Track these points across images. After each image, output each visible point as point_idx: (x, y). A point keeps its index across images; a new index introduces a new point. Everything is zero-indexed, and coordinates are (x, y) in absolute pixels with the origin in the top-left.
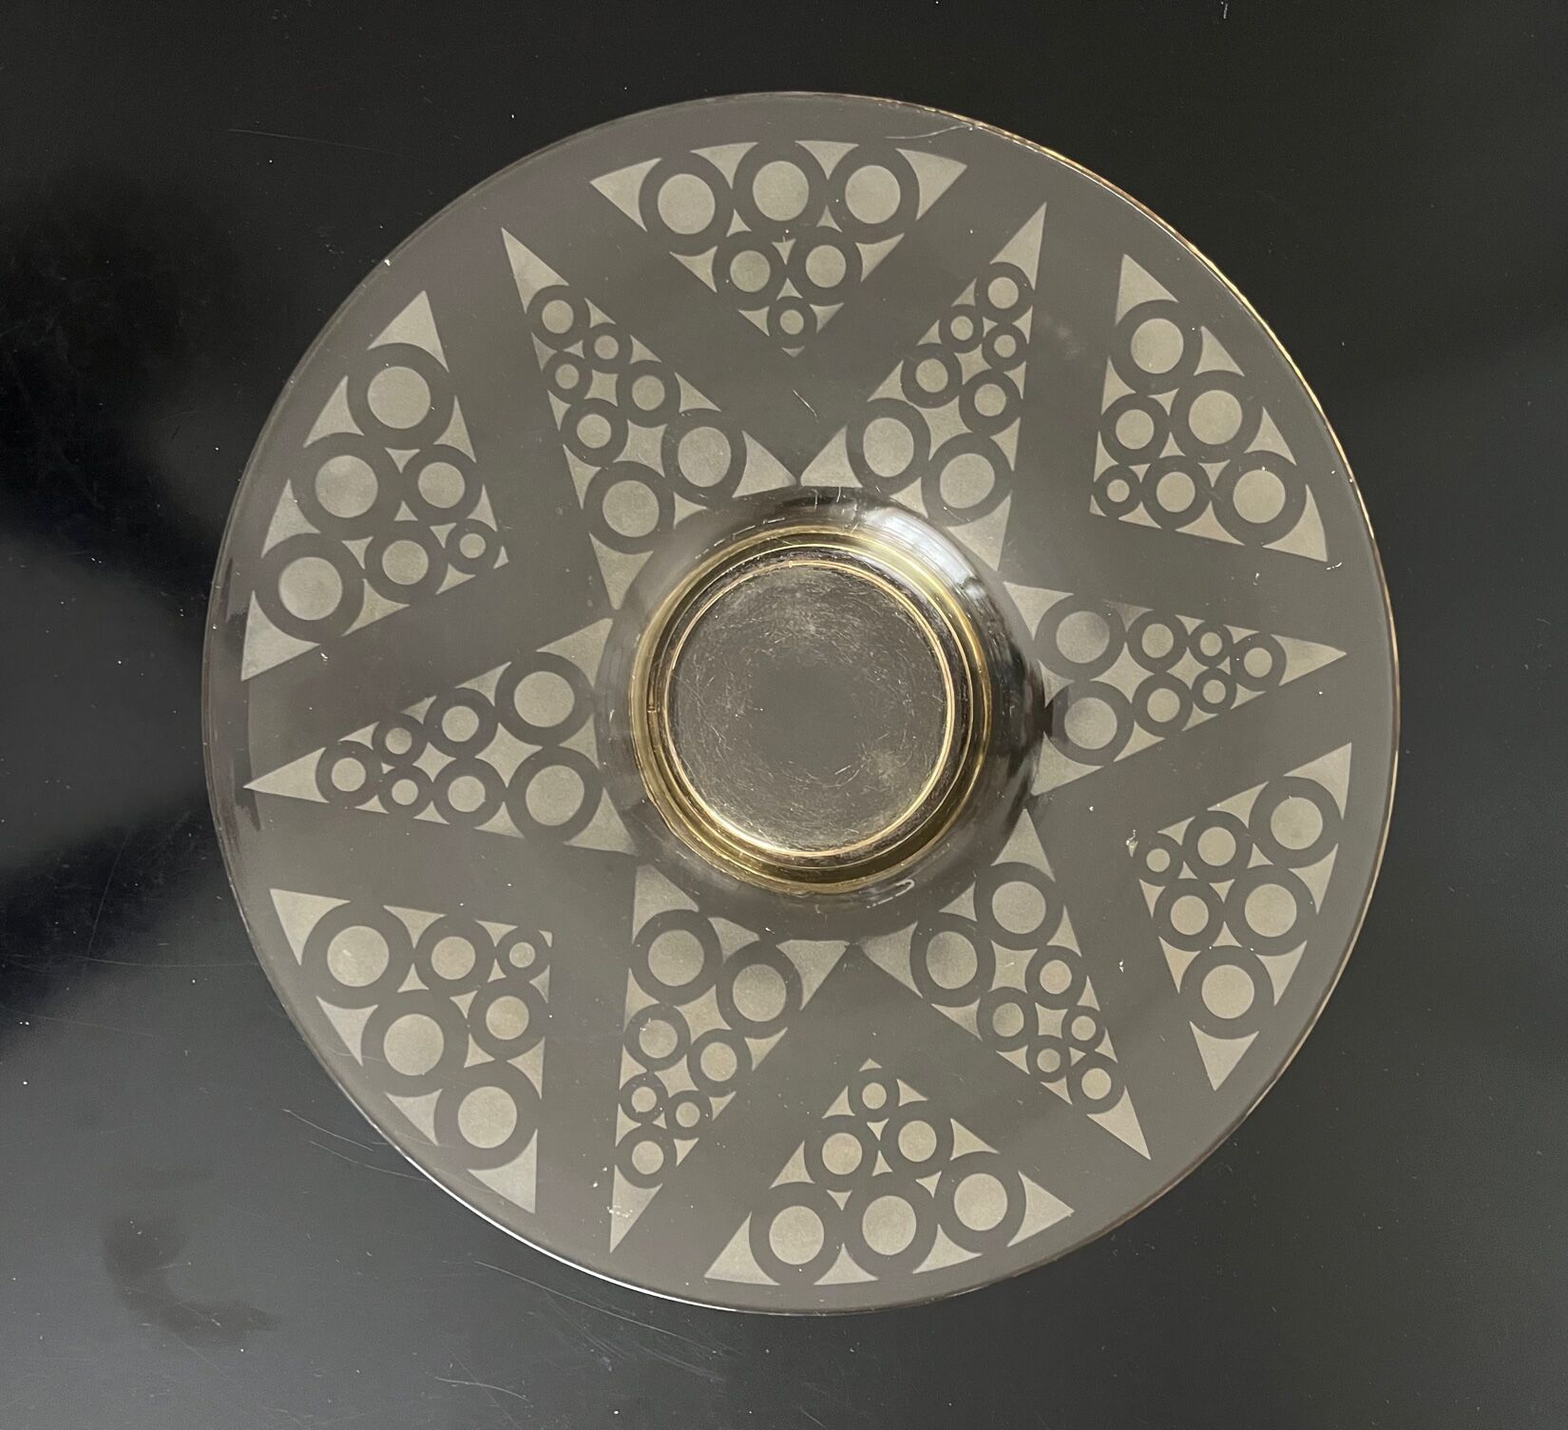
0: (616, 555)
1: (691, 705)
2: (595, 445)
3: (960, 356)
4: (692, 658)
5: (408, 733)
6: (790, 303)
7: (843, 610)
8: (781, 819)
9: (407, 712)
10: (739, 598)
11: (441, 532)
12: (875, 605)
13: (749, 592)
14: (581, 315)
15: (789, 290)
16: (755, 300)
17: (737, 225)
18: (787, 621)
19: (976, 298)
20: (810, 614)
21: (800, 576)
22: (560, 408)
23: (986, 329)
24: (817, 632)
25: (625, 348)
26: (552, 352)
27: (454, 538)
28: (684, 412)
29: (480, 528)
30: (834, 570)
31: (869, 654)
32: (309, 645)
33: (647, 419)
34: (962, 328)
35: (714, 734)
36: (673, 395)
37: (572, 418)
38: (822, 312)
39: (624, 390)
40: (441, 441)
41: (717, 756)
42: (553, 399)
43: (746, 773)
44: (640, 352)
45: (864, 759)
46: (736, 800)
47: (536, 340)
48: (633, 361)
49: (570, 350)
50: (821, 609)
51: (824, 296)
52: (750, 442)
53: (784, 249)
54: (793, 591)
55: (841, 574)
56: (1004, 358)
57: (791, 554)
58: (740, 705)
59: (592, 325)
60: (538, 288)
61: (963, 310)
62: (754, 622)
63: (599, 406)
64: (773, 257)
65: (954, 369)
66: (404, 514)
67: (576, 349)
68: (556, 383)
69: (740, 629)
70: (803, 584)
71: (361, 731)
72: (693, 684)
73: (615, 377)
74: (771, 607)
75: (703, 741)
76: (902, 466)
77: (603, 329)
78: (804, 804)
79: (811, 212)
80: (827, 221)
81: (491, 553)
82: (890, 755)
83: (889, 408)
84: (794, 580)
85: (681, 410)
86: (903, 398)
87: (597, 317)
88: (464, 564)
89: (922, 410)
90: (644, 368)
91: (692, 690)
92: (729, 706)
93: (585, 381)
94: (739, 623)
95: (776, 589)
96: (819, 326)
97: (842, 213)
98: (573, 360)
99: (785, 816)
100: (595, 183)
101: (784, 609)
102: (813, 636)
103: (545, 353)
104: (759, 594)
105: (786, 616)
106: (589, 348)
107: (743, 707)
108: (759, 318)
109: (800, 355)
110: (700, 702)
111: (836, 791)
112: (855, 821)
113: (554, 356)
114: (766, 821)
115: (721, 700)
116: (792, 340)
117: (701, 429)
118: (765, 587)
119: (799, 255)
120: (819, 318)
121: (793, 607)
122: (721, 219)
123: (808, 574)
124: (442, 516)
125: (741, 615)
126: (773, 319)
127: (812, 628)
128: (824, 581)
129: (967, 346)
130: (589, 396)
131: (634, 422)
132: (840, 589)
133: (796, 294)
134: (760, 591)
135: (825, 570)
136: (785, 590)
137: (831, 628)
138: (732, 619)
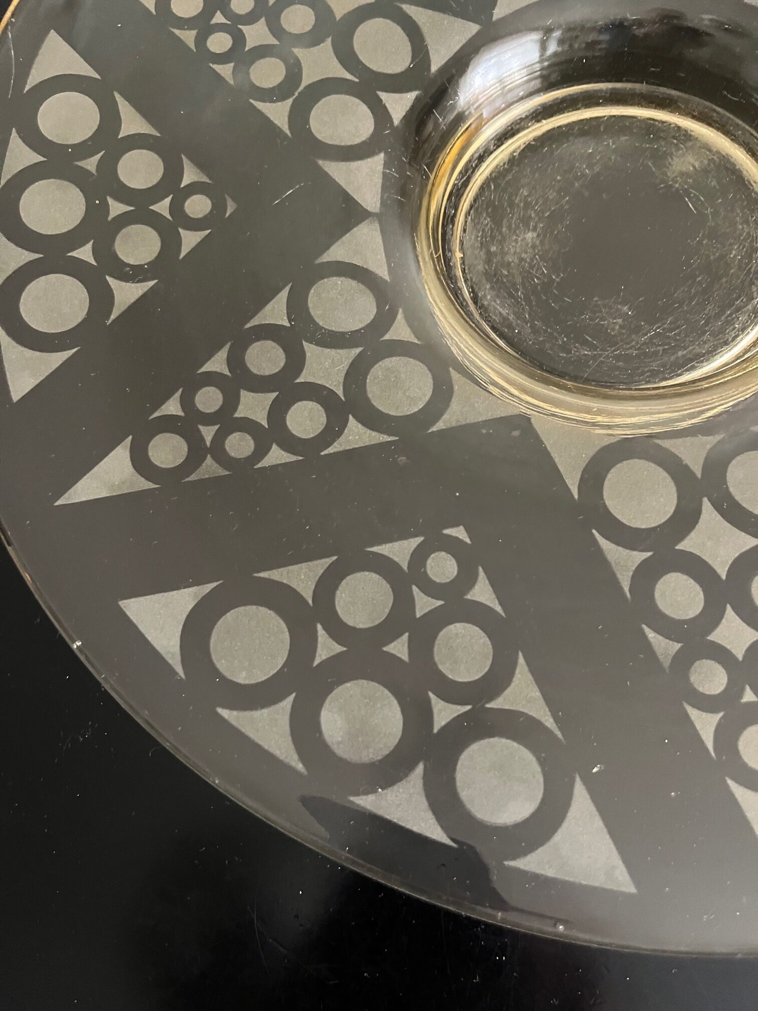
0: (455, 405)
1: (618, 361)
2: (324, 419)
3: (249, 45)
4: (564, 358)
5: (697, 663)
6: (177, 208)
7: (511, 205)
8: (751, 268)
9: (666, 663)
10: (495, 309)
11: (424, 604)
12: (505, 176)
13: (489, 297)
14: (169, 424)
15: (163, 207)
16: (170, 242)
17: (85, 253)
18: (522, 260)
19: (190, 29)
20: (514, 237)
21: (472, 246)
22: (277, 456)
23: (224, 20)
24: (535, 229)
25: (212, 379)
26: (209, 460)
27: (431, 589)
28: (290, 322)
29: (419, 557)
30: (468, 213)
31: (559, 181)
32: (580, 791)
33: (296, 361)
34: (219, 43)
35: (651, 338)
36: (269, 332)
37: (290, 443)
38: (190, 175)
39: (260, 384)
40: (308, 596)
41: (679, 334)
42: (266, 462)
43: (697, 304)
44: (218, 363)
45: (677, 185)
46: (731, 315)
47: (193, 477)
48: (227, 372)
49: (208, 440)
50: (509, 227)
51: (173, 172)
52: (329, 256)
53: (116, 208)
54: (488, 253)
55: (471, 207)
56: (255, 6)
57: (449, 254)
58: (618, 310)
59: (181, 414)
60: (132, 469)
61: (201, 40)
62: (522, 293)
63: (278, 412)
64: (124, 220)
65: (262, 51)
66: (399, 648)
67: (208, 433)
68: (248, 458)
69: (531, 307)
70: (482, 244)
71: (698, 726)
72: (594, 358)
73: (243, 393)
74: (506, 276)
75: (661, 348)
76: (363, 109)
77: (187, 402)
78: (731, 245)
79: (80, 179)
80: (91, 164)
81: (453, 547)
82: (672, 159)
83: (300, 115)
84: (477, 252)
85: (287, 324)
86: (290, 101)
87: (172, 407)
88: (466, 579)
89: (305, 83)
90: (236, 361)
91: (601, 359)
92: (620, 321)
93: (247, 426)
94: (523, 309)
95: (486, 271)
96: (205, 179)
97: (84, 149)
98: (220, 438)
99: (747, 264)
100: (16, 396)
101: (509, 264)
102: (538, 236)
103: (210, 468)
104: (492, 288)
105: (516, 261)
106: (208, 419)
107: (619, 307)
108: (190, 240)
109: (234, 199)
110: (615, 351)
111: (715, 214)
112: (750, 194)
113: (214, 458)
114: (754, 283)
115: (613, 330)
116: (218, 206)
117: (310, 305)
118: (484, 281)
119: (125, 194)
120: (196, 179)
121: (506, 254)
122: (76, 269)
123: (470, 238)
124: (403, 601)
125: (515, 306)
126: (194, 225)
127: (530, 235)
128: (478, 223)
129: (239, 39)
130: (265, 423)
131: (298, 375)
132: (487, 209)
133: (168, 200)
134: (488, 286)
135: (466, 222)
136: (488, 261)
137: (530, 217)
138: (518, 316)
